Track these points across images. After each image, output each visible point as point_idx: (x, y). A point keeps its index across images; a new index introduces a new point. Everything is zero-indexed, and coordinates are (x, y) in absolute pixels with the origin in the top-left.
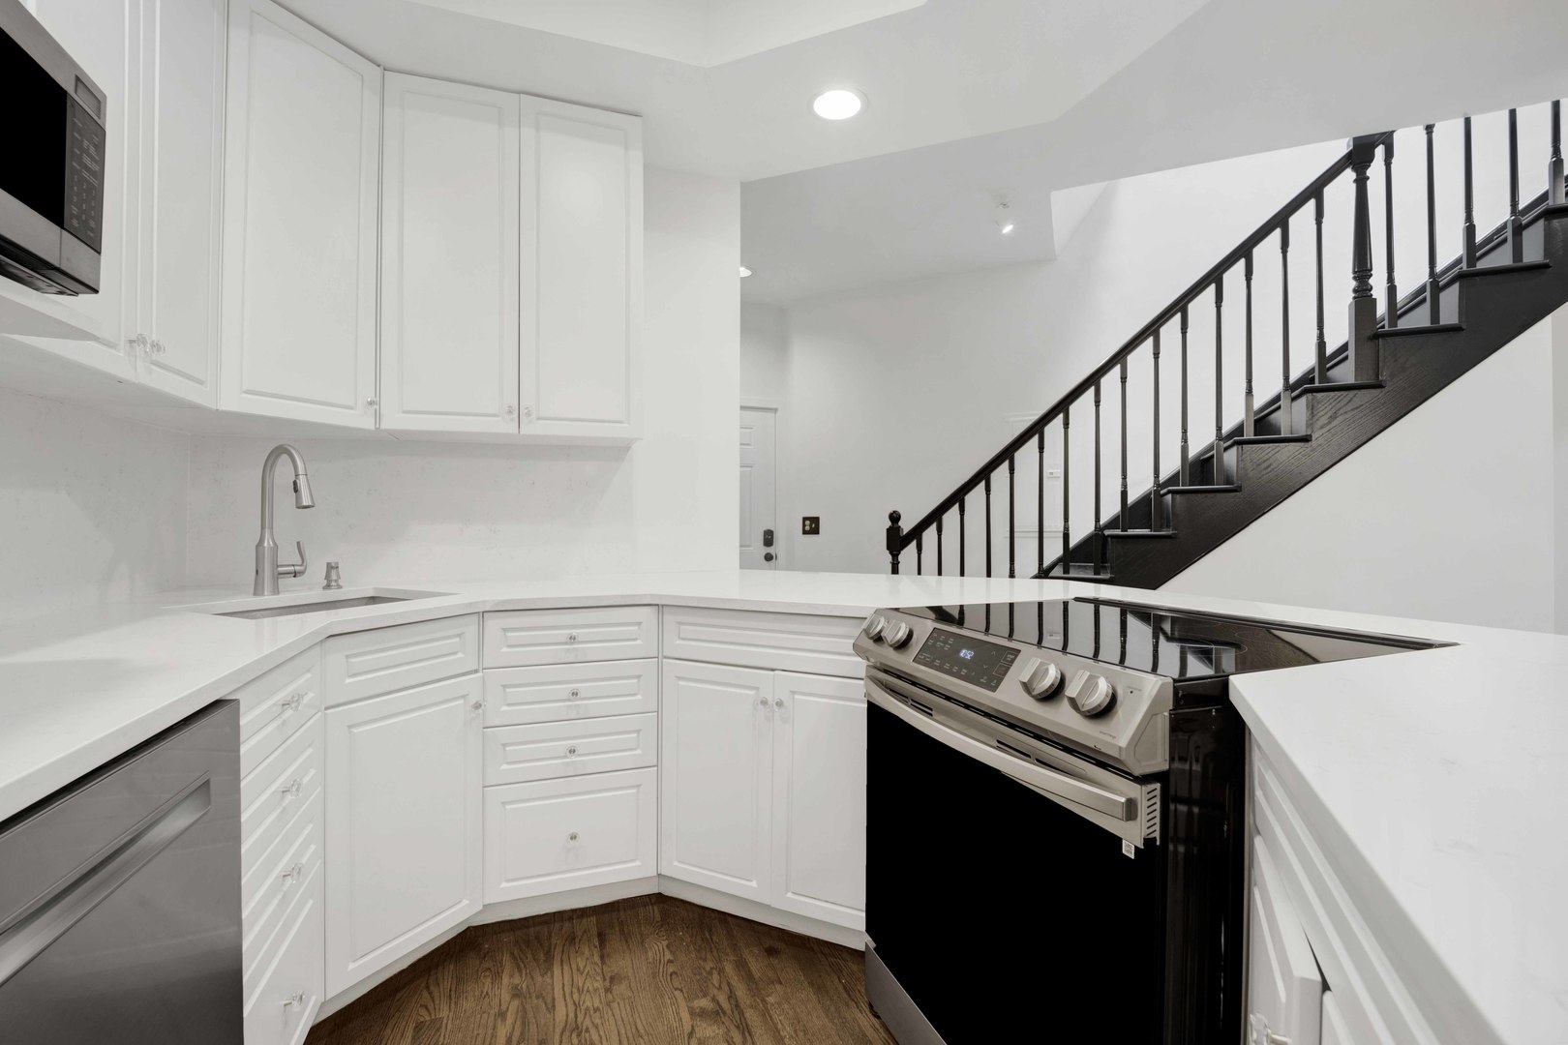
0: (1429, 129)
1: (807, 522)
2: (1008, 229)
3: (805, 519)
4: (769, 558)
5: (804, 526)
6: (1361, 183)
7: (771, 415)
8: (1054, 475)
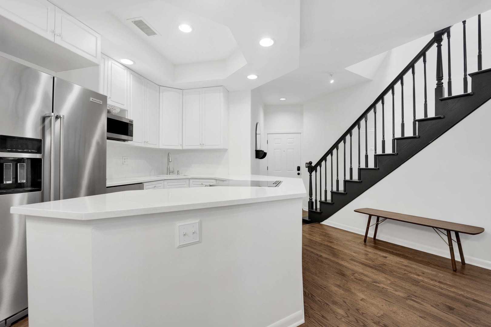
0: (464, 22)
1: (307, 164)
2: (332, 82)
3: (306, 163)
4: (299, 174)
5: (306, 165)
6: (439, 47)
7: (299, 135)
8: (372, 149)
